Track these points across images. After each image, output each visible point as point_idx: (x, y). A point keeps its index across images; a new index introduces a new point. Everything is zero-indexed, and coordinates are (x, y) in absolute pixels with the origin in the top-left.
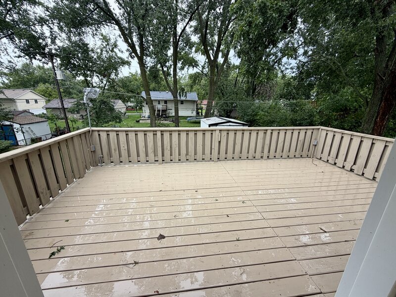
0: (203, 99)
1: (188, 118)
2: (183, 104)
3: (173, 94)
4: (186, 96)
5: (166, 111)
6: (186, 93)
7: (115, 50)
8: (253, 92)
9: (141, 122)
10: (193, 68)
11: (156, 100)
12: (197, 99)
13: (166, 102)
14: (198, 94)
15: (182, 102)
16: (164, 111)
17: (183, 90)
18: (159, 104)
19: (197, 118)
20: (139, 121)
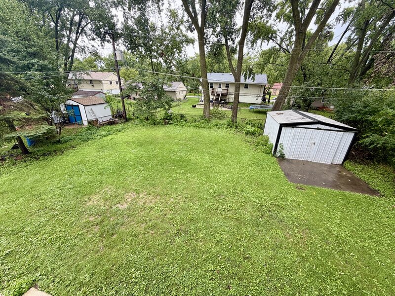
0: (274, 82)
1: (251, 107)
2: (247, 88)
3: (234, 76)
4: (253, 78)
5: (226, 96)
6: (254, 74)
7: (181, 27)
8: (363, 73)
9: (197, 107)
10: (268, 41)
11: (217, 83)
12: (266, 82)
13: (227, 85)
14: (268, 77)
15: (246, 86)
16: (224, 96)
17: (251, 71)
18: (220, 87)
19: (262, 107)
20: (195, 106)
